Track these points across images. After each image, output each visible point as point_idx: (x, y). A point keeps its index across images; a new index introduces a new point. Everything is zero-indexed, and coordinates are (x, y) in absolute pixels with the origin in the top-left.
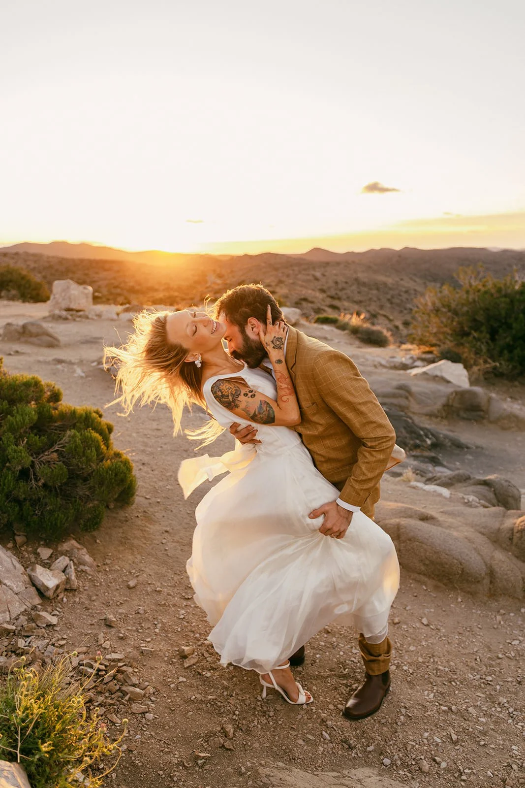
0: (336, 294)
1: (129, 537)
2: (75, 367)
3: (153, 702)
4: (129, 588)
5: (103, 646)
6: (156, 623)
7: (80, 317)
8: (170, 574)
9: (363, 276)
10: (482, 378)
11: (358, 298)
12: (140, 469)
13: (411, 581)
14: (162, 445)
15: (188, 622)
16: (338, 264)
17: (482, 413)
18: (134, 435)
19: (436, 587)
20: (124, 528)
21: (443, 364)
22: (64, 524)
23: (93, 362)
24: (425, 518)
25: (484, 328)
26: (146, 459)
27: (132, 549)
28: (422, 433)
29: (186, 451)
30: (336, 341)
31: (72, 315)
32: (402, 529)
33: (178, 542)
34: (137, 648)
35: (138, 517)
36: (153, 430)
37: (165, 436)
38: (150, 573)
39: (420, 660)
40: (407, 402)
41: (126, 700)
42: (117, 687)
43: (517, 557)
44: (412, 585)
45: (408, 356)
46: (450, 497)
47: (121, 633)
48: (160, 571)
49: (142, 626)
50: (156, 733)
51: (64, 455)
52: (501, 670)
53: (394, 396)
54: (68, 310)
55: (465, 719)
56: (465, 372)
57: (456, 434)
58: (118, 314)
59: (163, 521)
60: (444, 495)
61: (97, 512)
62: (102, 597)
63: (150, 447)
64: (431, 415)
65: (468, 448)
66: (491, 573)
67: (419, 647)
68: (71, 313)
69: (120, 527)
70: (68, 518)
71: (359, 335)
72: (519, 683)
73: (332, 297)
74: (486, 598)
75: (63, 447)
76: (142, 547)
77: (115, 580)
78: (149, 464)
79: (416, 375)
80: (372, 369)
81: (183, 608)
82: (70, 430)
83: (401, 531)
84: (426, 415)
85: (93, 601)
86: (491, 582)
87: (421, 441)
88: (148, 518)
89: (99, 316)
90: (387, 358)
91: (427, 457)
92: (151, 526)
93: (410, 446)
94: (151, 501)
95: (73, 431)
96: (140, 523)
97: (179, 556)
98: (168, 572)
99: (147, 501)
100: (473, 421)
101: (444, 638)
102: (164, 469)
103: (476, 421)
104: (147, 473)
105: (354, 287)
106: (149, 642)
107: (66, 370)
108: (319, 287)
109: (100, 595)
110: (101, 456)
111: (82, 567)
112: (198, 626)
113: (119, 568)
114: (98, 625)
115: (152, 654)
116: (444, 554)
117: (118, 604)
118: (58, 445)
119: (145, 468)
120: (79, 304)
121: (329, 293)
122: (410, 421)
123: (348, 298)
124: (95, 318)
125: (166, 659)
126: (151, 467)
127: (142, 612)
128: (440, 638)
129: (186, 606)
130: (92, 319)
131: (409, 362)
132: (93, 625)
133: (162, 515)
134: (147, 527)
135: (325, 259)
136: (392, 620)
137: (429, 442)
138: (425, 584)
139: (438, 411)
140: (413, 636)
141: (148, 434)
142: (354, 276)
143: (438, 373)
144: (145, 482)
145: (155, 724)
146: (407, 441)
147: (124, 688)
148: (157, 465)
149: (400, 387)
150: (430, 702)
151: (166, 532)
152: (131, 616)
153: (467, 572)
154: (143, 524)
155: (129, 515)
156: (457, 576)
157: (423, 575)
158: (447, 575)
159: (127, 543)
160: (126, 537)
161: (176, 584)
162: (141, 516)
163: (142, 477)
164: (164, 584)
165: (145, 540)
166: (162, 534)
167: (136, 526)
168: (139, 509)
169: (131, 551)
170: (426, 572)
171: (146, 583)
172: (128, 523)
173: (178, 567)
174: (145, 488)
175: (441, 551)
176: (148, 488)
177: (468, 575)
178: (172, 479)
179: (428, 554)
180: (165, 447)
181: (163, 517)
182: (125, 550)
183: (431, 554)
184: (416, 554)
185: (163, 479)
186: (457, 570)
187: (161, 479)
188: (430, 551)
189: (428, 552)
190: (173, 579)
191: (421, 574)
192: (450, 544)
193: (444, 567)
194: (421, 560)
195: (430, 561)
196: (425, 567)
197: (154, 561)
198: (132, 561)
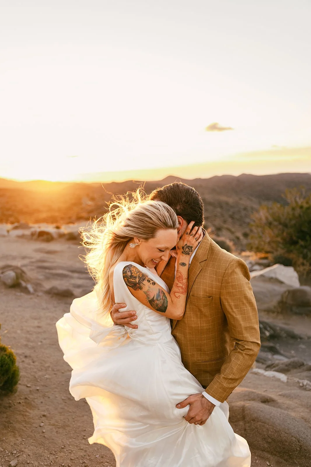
1: (11, 421)
8: (46, 454)
12: (23, 361)
13: (256, 458)
14: (43, 341)
18: (19, 332)
19: (278, 463)
20: (8, 413)
21: (277, 268)
24: (266, 401)
25: (308, 238)
26: (28, 352)
27: (14, 432)
32: (247, 410)
33: (54, 425)
35: (20, 403)
36: (34, 327)
37: (45, 332)
38: (29, 454)
44: (257, 461)
45: (248, 261)
46: (287, 382)
48: (38, 452)
56: (295, 274)
57: (290, 326)
58: (8, 231)
59: (42, 407)
60: (282, 379)
63: (32, 342)
64: (268, 311)
65: (301, 338)
69: (4, 413)
76: (23, 430)
78: (30, 357)
79: (254, 278)
83: (246, 412)
84: (265, 310)
88: (29, 404)
92: (31, 411)
94: (31, 389)
96: (21, 408)
97: (54, 438)
98: (45, 452)
99: (28, 389)
102: (43, 361)
104: (29, 364)
116: (283, 433)
119: (27, 360)
126: (32, 359)
134: (28, 412)
138: (268, 459)
139: (275, 307)
141: (31, 331)
143: (273, 275)
144: (27, 373)
148: (37, 357)
151: (44, 416)
153: (305, 449)
154: (24, 409)
155: (13, 402)
156: (296, 452)
157: (266, 452)
158: (287, 451)
159: (9, 427)
160: (9, 421)
161: (52, 464)
162: (22, 402)
163: (24, 368)
164: (41, 463)
165: (26, 423)
166: (40, 418)
167: (18, 411)
168: (21, 396)
169: (13, 434)
170: (269, 449)
171: (26, 462)
172: (11, 409)
173: (53, 447)
174: (27, 377)
175: (281, 430)
176: (29, 378)
177: (306, 452)
178: (50, 369)
179: (270, 433)
180: (44, 341)
181: (42, 402)
182: (8, 433)
183: (273, 433)
184: (259, 433)
185: (42, 369)
186: (295, 447)
187: (40, 369)
188: (272, 430)
189: (270, 431)
190: (49, 458)
191: (264, 451)
192: (289, 424)
193: (285, 445)
194: (264, 439)
195: (272, 439)
196: (267, 445)
197: (33, 442)
198: (14, 443)
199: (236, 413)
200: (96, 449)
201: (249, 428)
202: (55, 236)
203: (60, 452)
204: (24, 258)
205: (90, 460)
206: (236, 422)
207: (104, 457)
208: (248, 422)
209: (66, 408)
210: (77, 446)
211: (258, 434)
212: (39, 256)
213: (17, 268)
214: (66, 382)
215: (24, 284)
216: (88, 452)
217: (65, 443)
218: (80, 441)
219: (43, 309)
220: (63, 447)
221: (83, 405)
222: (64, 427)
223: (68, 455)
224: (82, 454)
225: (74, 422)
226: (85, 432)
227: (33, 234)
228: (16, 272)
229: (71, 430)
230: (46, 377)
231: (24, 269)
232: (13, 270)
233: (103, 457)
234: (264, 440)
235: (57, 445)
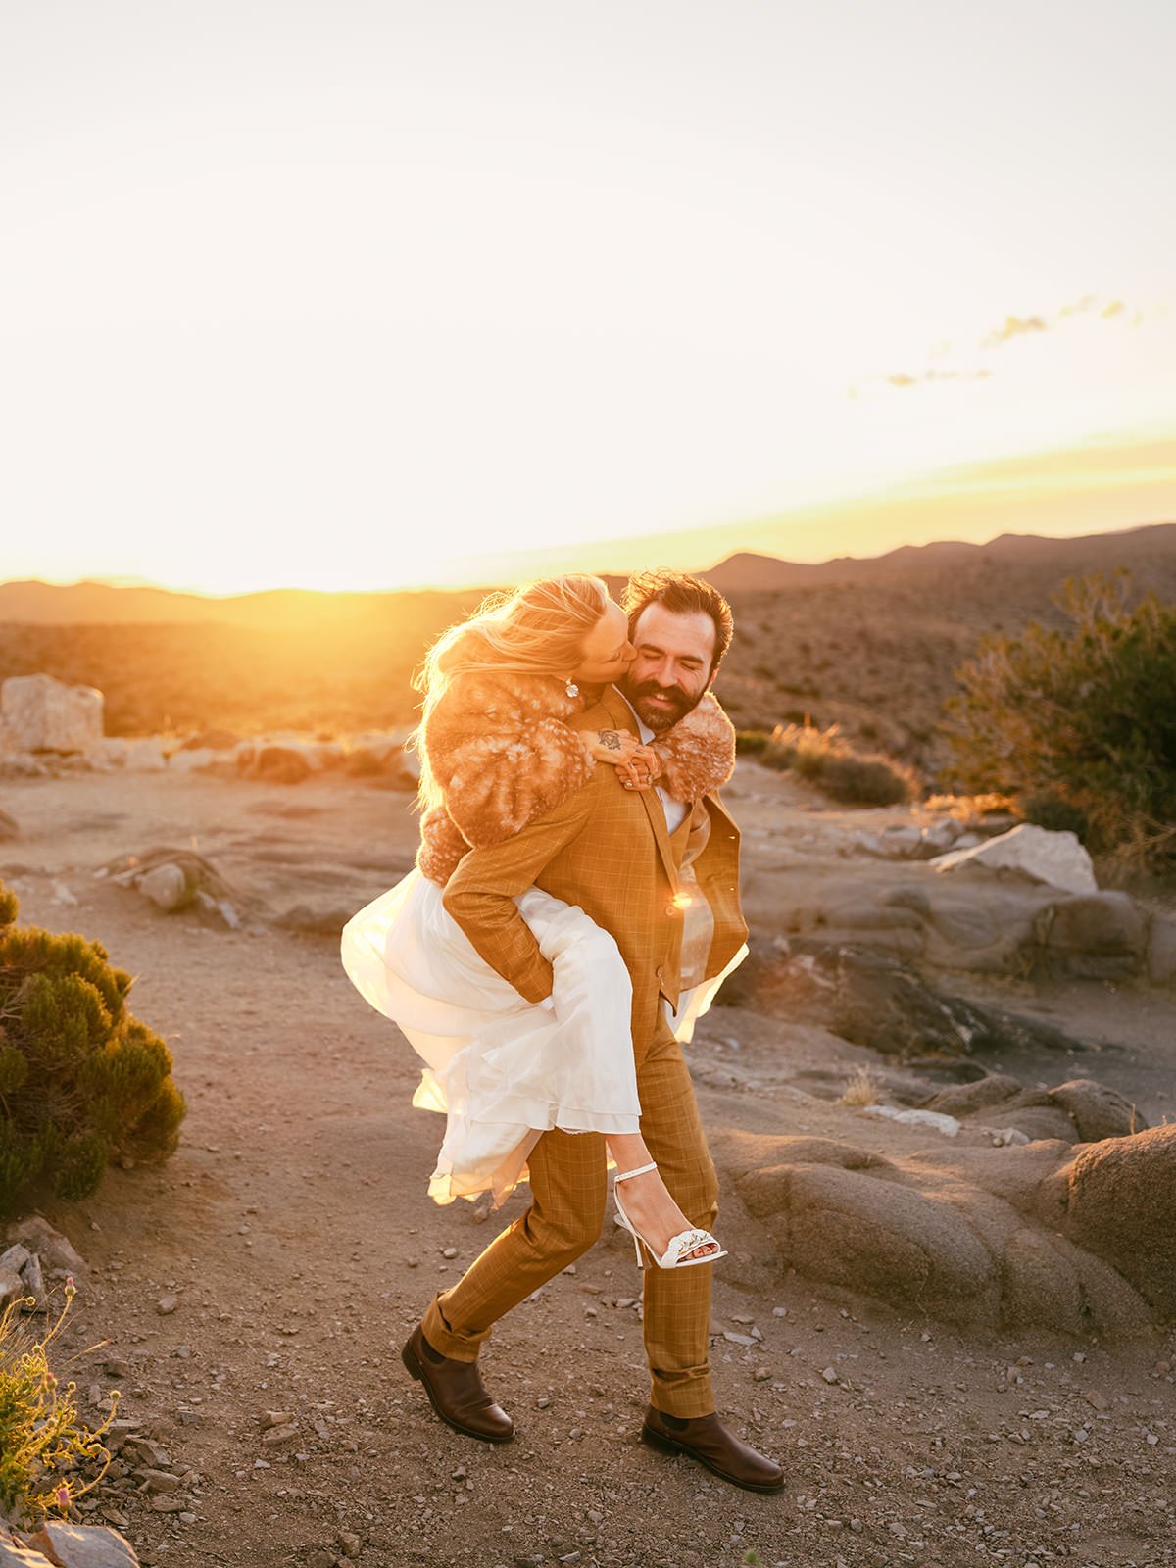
0: (807, 681)
1: (164, 1222)
2: (54, 882)
3: (197, 1497)
4: (160, 1313)
5: (99, 1406)
6: (214, 1372)
7: (70, 767)
8: (254, 1290)
9: (880, 625)
10: (1146, 873)
11: (870, 688)
12: (201, 1095)
13: (814, 1301)
14: (258, 1045)
15: (284, 1373)
16: (807, 594)
17: (1130, 960)
18: (191, 1025)
19: (873, 1313)
20: (154, 1205)
21: (1022, 836)
22: (20, 1178)
23: (98, 869)
24: (858, 1164)
25: (1136, 736)
26: (214, 1074)
27: (169, 1244)
28: (946, 1010)
29: (314, 1055)
30: (756, 797)
31: (48, 765)
32: (796, 1183)
33: (275, 1232)
34: (171, 1413)
35: (188, 1185)
36: (236, 1014)
37: (266, 1025)
38: (209, 1288)
39: (802, 1442)
40: (918, 939)
41: (142, 1491)
42: (126, 1471)
43: (1076, 1242)
44: (816, 1309)
45: (940, 825)
46: (959, 1135)
47: (139, 1387)
48: (231, 1285)
49: (184, 1378)
50: (201, 1544)
51: (20, 1033)
52: (988, 1462)
53: (883, 923)
54: (41, 751)
55: (877, 1543)
56: (1082, 854)
57: (1054, 1017)
58: (166, 756)
59: (245, 1193)
60: (943, 1130)
61: (92, 1154)
62: (101, 1327)
63: (228, 1049)
64: (984, 971)
65: (1078, 1048)
66: (1003, 1275)
67: (805, 1421)
68: (46, 758)
69: (145, 1203)
70: (28, 1165)
71: (824, 781)
72: (1025, 1485)
73: (794, 691)
74: (991, 1334)
75: (18, 1013)
76: (193, 1240)
77: (130, 1298)
78: (221, 1084)
79: (950, 870)
80: (832, 860)
81: (277, 1351)
82: (31, 975)
84: (973, 971)
85: (82, 1334)
86: (1004, 1296)
87: (941, 1031)
88: (209, 1184)
89: (119, 762)
90: (881, 831)
91: (950, 1068)
92: (217, 1204)
93: (910, 1043)
94: (219, 1156)
95: (36, 975)
96: (192, 1196)
97: (274, 1258)
98: (249, 1287)
99: (212, 1157)
100: (1106, 983)
101: (868, 1407)
102: (257, 1093)
103: (1117, 982)
104: (217, 1101)
105: (858, 658)
106: (197, 1404)
107: (31, 890)
108: (753, 663)
109: (96, 1324)
110: (101, 1035)
111: (58, 1272)
112: (306, 1379)
113: (139, 1278)
114: (91, 1374)
115: (202, 1424)
116: (886, 1233)
117: (135, 1339)
118: (7, 1008)
119: (212, 1093)
120: (68, 736)
121: (783, 680)
122: (914, 981)
123: (843, 689)
124: (108, 767)
125: (231, 1432)
126: (227, 1091)
127: (185, 1355)
128: (860, 1405)
129: (284, 1345)
130: (103, 772)
131: (940, 839)
132: (80, 1373)
133: (247, 1181)
134: (208, 1204)
135: (770, 584)
136: (753, 1373)
137: (966, 1035)
138: (847, 1305)
139: (1006, 959)
140: (798, 1403)
141: (225, 1023)
142: (857, 625)
143: (1009, 861)
144: (210, 1121)
145: (197, 1529)
146: (905, 1030)
147: (138, 1472)
148: (240, 1086)
149: (900, 901)
150: (804, 1514)
151: (251, 1212)
152: (160, 1361)
153: (943, 1273)
154: (199, 1198)
155: (168, 1181)
156: (919, 1282)
157: (841, 1286)
158: (897, 1281)
159: (156, 1233)
160: (159, 1221)
161: (265, 1308)
162: (195, 1184)
163: (202, 1111)
164: (237, 1307)
165: (201, 1228)
166: (241, 1217)
167: (182, 1201)
168: (193, 1172)
169: (168, 1248)
170: (850, 1278)
171: (199, 1304)
172: (164, 1196)
173: (272, 1277)
174: (209, 1131)
175: (880, 1226)
176: (215, 1132)
177: (946, 1279)
178: (275, 1111)
179: (851, 1235)
180: (262, 1048)
181: (247, 1185)
182: (155, 1246)
183: (859, 1235)
184: (825, 1239)
185: (252, 1112)
186: (917, 1267)
187: (248, 1113)
188: (856, 1227)
189: (851, 1231)
190: (258, 1298)
191: (837, 1284)
192: (906, 1211)
193: (890, 1264)
194: (837, 1251)
195: (857, 1250)
196: (846, 1267)
197: (219, 1266)
198: (170, 1265)
199: (768, 1193)
200: (383, 1281)
201: (799, 1228)
202: (314, 763)
203: (289, 1287)
204: (214, 832)
205: (366, 1303)
206: (768, 1215)
207: (403, 1296)
208: (799, 1214)
209: (311, 1196)
210: (334, 1275)
211: (822, 1241)
212: (259, 825)
213: (190, 856)
214: (316, 1138)
215: (209, 902)
216: (361, 1287)
217: (302, 1269)
218: (345, 1265)
219: (268, 971)
220: (297, 1275)
221: (358, 1188)
222: (303, 1236)
223: (307, 1293)
224: (344, 1291)
225: (330, 1225)
226: (359, 1246)
227: (243, 762)
228: (184, 868)
229: (323, 1242)
230: (261, 1128)
231: (214, 862)
232: (175, 861)
233: (399, 1297)
234: (835, 1253)
235: (282, 1272)
